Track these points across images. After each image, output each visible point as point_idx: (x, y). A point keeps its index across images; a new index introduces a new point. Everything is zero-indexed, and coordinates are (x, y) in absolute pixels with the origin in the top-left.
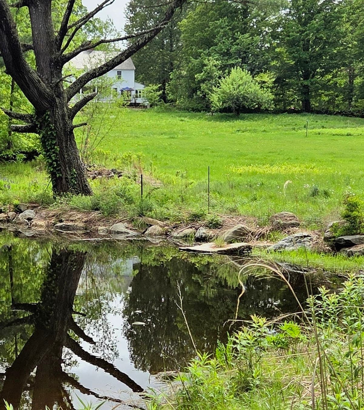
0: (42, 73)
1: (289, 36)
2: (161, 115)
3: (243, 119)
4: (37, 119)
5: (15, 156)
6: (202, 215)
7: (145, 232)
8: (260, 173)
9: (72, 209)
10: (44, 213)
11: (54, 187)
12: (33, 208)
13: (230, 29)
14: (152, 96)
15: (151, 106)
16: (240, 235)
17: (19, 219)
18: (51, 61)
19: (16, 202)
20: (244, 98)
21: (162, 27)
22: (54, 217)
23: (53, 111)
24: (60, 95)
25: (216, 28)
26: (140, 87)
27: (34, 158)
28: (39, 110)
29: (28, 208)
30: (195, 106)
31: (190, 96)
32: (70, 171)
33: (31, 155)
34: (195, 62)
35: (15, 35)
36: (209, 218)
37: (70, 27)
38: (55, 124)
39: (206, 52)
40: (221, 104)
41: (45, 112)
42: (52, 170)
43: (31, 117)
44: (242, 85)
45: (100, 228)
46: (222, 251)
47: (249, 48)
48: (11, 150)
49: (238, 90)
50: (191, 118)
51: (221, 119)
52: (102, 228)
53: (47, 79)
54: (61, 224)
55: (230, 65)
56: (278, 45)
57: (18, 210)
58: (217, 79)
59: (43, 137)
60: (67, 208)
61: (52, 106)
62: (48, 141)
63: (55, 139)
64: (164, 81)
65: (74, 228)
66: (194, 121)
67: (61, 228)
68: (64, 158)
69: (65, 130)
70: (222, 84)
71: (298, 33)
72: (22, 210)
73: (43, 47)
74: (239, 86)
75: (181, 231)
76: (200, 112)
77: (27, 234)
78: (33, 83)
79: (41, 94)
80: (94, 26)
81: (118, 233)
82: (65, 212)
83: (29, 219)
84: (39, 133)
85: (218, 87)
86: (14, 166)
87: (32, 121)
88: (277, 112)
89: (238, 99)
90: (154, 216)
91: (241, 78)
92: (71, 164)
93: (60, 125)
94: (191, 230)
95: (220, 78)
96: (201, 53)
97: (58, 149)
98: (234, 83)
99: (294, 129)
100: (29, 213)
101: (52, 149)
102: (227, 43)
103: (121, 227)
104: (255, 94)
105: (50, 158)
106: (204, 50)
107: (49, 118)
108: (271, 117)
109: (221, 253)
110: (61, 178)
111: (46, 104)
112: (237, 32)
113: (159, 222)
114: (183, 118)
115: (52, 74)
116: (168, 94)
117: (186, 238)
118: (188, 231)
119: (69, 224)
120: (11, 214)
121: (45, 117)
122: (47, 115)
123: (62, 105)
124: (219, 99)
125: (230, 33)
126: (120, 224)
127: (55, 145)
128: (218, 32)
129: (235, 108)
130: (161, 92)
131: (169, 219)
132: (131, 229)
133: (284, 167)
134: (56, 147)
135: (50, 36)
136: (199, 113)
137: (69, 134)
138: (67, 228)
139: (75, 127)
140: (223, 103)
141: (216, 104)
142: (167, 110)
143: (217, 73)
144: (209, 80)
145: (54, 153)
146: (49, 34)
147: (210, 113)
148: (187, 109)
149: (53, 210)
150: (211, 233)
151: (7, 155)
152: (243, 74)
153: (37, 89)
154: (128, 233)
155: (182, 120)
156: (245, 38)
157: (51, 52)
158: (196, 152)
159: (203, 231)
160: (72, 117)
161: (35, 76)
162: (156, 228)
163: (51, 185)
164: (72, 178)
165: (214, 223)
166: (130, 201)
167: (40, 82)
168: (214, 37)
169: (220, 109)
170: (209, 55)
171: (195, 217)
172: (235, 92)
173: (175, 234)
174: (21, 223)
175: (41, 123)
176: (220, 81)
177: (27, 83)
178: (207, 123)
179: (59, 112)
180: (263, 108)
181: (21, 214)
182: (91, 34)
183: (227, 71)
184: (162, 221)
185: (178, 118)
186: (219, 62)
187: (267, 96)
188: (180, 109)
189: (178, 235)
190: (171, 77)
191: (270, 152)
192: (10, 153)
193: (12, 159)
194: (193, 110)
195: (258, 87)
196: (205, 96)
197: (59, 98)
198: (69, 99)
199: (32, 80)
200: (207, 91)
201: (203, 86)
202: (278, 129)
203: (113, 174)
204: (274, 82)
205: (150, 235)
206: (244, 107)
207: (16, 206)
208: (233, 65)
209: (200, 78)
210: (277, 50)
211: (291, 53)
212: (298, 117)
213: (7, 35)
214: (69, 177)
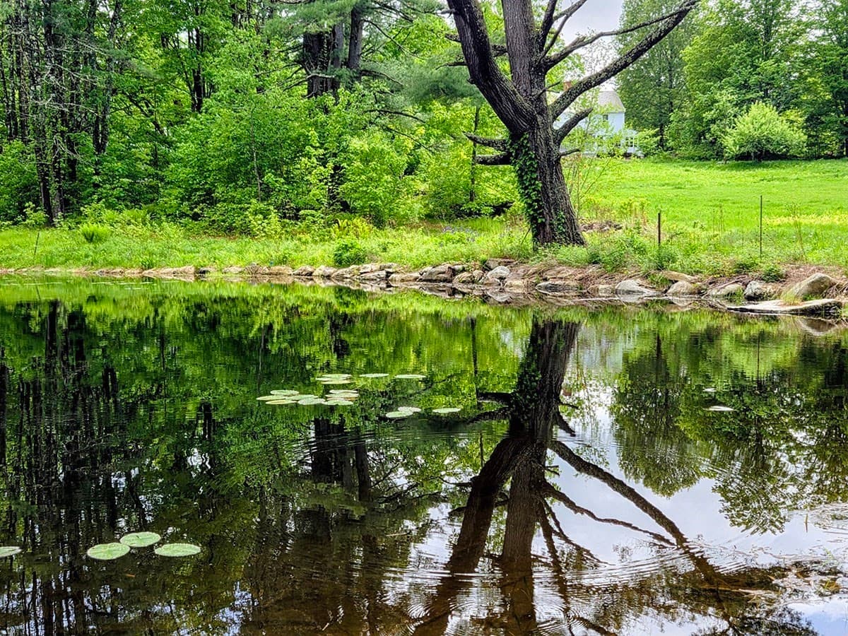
0: (519, 83)
1: (825, 61)
2: (659, 165)
3: (767, 166)
4: (511, 145)
5: (479, 211)
6: (753, 264)
7: (666, 291)
8: (805, 225)
9: (561, 263)
10: (521, 270)
11: (535, 236)
12: (506, 264)
13: (748, 55)
14: (647, 143)
15: (645, 156)
16: (819, 288)
17: (488, 279)
18: (531, 66)
19: (483, 257)
20: (768, 141)
21: (688, 8)
22: (536, 275)
23: (533, 133)
24: (542, 112)
25: (730, 54)
26: (632, 133)
27: (504, 212)
28: (515, 134)
29: (499, 264)
30: (702, 154)
31: (697, 142)
32: (556, 214)
33: (500, 209)
34: (703, 98)
35: (482, 28)
36: (764, 268)
37: (557, 18)
38: (536, 150)
39: (718, 84)
40: (738, 148)
41: (522, 134)
42: (532, 213)
43: (504, 142)
44: (765, 124)
45: (601, 287)
46: (797, 310)
47: (773, 79)
48: (474, 203)
49: (760, 131)
50: (698, 167)
51: (737, 167)
52: (603, 287)
53: (525, 91)
54: (547, 283)
55: (748, 100)
56: (811, 74)
57: (486, 268)
58: (732, 118)
59: (520, 169)
60: (554, 262)
61: (532, 128)
62: (526, 173)
63: (535, 172)
64: (661, 124)
65: (565, 288)
66: (703, 171)
67: (546, 288)
68: (549, 197)
69: (549, 160)
70: (738, 124)
71: (838, 56)
72: (492, 267)
73: (520, 46)
74: (761, 125)
75: (723, 288)
76: (709, 160)
77: (499, 298)
78: (507, 94)
79: (517, 110)
80: (574, 63)
81: (629, 292)
82: (552, 267)
83: (502, 279)
84: (514, 164)
85: (734, 127)
86: (478, 222)
87: (505, 148)
88: (809, 158)
89: (759, 142)
90: (680, 269)
91: (764, 116)
92: (558, 205)
93: (543, 152)
94: (736, 286)
95: (735, 116)
96: (710, 87)
97: (541, 185)
98: (754, 121)
99: (837, 176)
100: (501, 270)
101: (531, 185)
102: (745, 72)
103: (632, 284)
104: (783, 133)
105: (530, 197)
106: (715, 82)
107: (528, 143)
108: (803, 164)
109: (795, 313)
110: (543, 224)
111: (524, 124)
112: (758, 58)
113: (687, 276)
114: (688, 168)
115: (531, 83)
116: (667, 140)
117: (730, 297)
118: (732, 287)
119: (557, 283)
120: (477, 273)
121: (523, 142)
122: (525, 139)
123: (547, 126)
124: (735, 143)
125: (749, 60)
126: (629, 281)
127: (536, 179)
128: (733, 60)
129: (755, 153)
130: (659, 138)
131: (701, 272)
132: (646, 287)
133: (837, 217)
134: (537, 182)
135: (529, 32)
136: (708, 162)
137: (555, 164)
138: (554, 288)
139: (564, 155)
140: (740, 147)
141: (730, 149)
142: (667, 160)
143: (731, 111)
144: (721, 120)
145: (534, 190)
146: (528, 27)
147: (723, 162)
148: (692, 158)
149: (534, 265)
150: (769, 288)
151: (470, 209)
152: (767, 110)
153: (513, 103)
154: (643, 292)
155: (687, 170)
156: (768, 66)
157: (531, 53)
158: (710, 203)
159: (755, 287)
160: (558, 143)
161: (510, 86)
162: (683, 285)
163: (530, 235)
164: (559, 224)
165: (773, 274)
166: (641, 250)
167: (515, 94)
168: (728, 66)
169: (737, 155)
170: (721, 88)
171: (742, 269)
172: (756, 134)
173: (714, 292)
174: (491, 284)
175: (517, 150)
176: (736, 119)
177: (498, 95)
178: (720, 172)
179: (541, 134)
180: (791, 152)
181: (490, 273)
182: (569, 72)
183: (745, 107)
184: (692, 275)
185: (681, 168)
186: (735, 97)
187: (798, 137)
188: (683, 158)
189: (719, 293)
190: (671, 119)
191: (811, 202)
192: (473, 206)
193: (476, 214)
194: (700, 159)
195: (786, 126)
196: (715, 139)
197: (542, 115)
198: (555, 118)
199: (504, 91)
200: (719, 133)
201: (714, 127)
202: (815, 177)
203: (608, 227)
204: (807, 121)
205: (675, 294)
206: (767, 151)
207: (484, 262)
208: (752, 100)
209: (709, 117)
210: (809, 79)
211: (827, 83)
212: (840, 163)
213: (471, 27)
214: (556, 223)
